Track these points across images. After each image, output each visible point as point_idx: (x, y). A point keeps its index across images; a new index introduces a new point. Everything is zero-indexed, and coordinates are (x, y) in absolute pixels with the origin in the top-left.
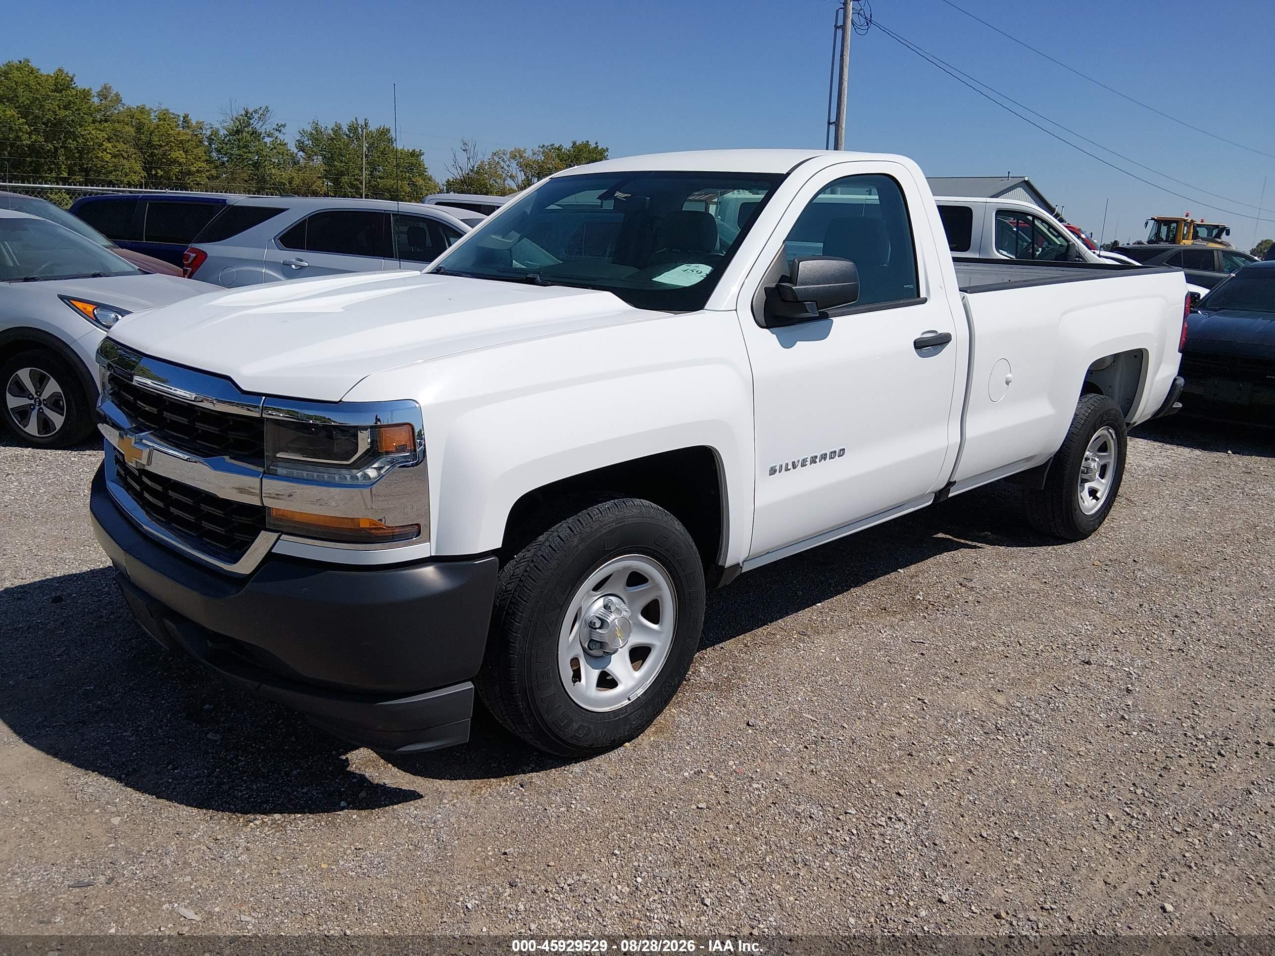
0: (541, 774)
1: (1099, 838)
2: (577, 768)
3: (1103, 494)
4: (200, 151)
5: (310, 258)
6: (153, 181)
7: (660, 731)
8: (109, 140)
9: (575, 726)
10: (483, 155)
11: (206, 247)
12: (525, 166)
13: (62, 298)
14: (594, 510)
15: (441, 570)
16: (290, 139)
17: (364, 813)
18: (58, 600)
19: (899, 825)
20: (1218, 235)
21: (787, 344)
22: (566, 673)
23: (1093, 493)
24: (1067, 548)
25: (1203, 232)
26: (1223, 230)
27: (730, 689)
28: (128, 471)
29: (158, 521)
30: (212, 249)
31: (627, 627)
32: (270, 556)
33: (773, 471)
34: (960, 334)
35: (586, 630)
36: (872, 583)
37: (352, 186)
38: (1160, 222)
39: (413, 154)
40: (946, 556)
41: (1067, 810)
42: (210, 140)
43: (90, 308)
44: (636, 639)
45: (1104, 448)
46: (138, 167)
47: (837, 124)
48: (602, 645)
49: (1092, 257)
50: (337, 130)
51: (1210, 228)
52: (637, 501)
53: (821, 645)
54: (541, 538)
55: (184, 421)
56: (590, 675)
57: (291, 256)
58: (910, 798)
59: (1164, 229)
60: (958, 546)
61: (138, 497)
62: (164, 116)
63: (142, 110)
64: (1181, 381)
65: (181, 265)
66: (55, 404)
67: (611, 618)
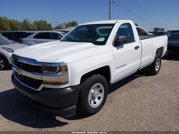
0: (86, 118)
1: (172, 122)
2: (92, 117)
3: (158, 68)
4: (19, 25)
5: (38, 40)
6: (13, 30)
7: (103, 109)
8: (6, 24)
9: (91, 110)
10: (60, 24)
11: (22, 39)
12: (66, 25)
13: (2, 48)
14: (92, 77)
15: (71, 88)
16: (32, 23)
17: (60, 127)
18: (6, 95)
19: (143, 122)
20: (163, 30)
21: (118, 49)
22: (89, 102)
23: (157, 68)
24: (154, 76)
25: (161, 30)
26: (164, 29)
27: (111, 102)
28: (18, 75)
29: (23, 83)
30: (24, 39)
31: (98, 94)
32: (43, 88)
33: (117, 68)
34: (140, 46)
35: (91, 95)
36: (128, 83)
37: (41, 29)
38: (155, 28)
39: (50, 24)
40: (137, 78)
41: (166, 117)
42: (20, 24)
43: (7, 49)
44: (99, 96)
45: (158, 61)
46: (10, 28)
47: (110, 17)
48: (94, 97)
49: (149, 34)
50: (39, 21)
51: (162, 29)
52: (98, 75)
53: (123, 94)
54: (85, 82)
55: (27, 67)
56: (92, 102)
57: (36, 39)
58: (143, 118)
59: (156, 29)
60: (139, 77)
61: (20, 79)
62: (13, 20)
63: (10, 20)
64: (167, 51)
65: (19, 42)
66: (2, 64)
67: (95, 93)
